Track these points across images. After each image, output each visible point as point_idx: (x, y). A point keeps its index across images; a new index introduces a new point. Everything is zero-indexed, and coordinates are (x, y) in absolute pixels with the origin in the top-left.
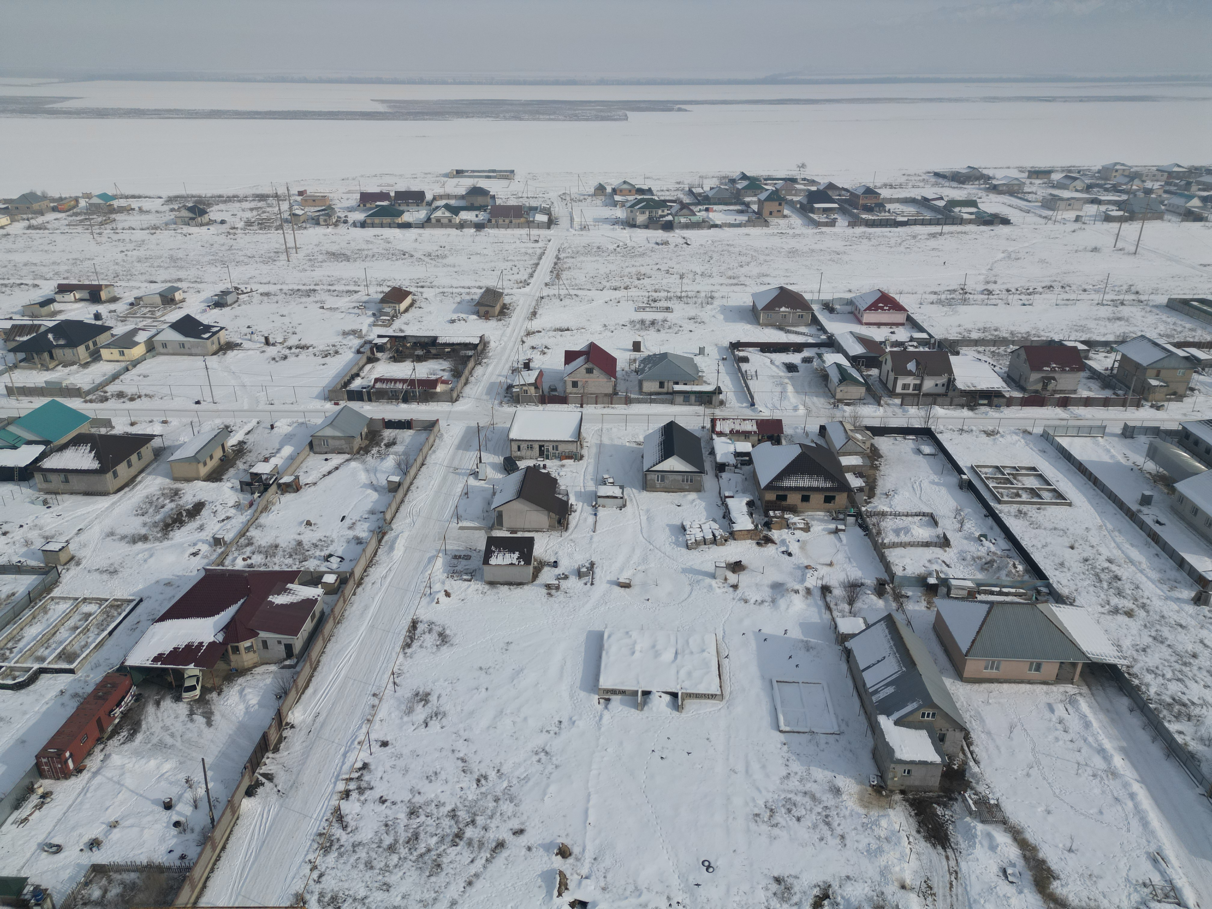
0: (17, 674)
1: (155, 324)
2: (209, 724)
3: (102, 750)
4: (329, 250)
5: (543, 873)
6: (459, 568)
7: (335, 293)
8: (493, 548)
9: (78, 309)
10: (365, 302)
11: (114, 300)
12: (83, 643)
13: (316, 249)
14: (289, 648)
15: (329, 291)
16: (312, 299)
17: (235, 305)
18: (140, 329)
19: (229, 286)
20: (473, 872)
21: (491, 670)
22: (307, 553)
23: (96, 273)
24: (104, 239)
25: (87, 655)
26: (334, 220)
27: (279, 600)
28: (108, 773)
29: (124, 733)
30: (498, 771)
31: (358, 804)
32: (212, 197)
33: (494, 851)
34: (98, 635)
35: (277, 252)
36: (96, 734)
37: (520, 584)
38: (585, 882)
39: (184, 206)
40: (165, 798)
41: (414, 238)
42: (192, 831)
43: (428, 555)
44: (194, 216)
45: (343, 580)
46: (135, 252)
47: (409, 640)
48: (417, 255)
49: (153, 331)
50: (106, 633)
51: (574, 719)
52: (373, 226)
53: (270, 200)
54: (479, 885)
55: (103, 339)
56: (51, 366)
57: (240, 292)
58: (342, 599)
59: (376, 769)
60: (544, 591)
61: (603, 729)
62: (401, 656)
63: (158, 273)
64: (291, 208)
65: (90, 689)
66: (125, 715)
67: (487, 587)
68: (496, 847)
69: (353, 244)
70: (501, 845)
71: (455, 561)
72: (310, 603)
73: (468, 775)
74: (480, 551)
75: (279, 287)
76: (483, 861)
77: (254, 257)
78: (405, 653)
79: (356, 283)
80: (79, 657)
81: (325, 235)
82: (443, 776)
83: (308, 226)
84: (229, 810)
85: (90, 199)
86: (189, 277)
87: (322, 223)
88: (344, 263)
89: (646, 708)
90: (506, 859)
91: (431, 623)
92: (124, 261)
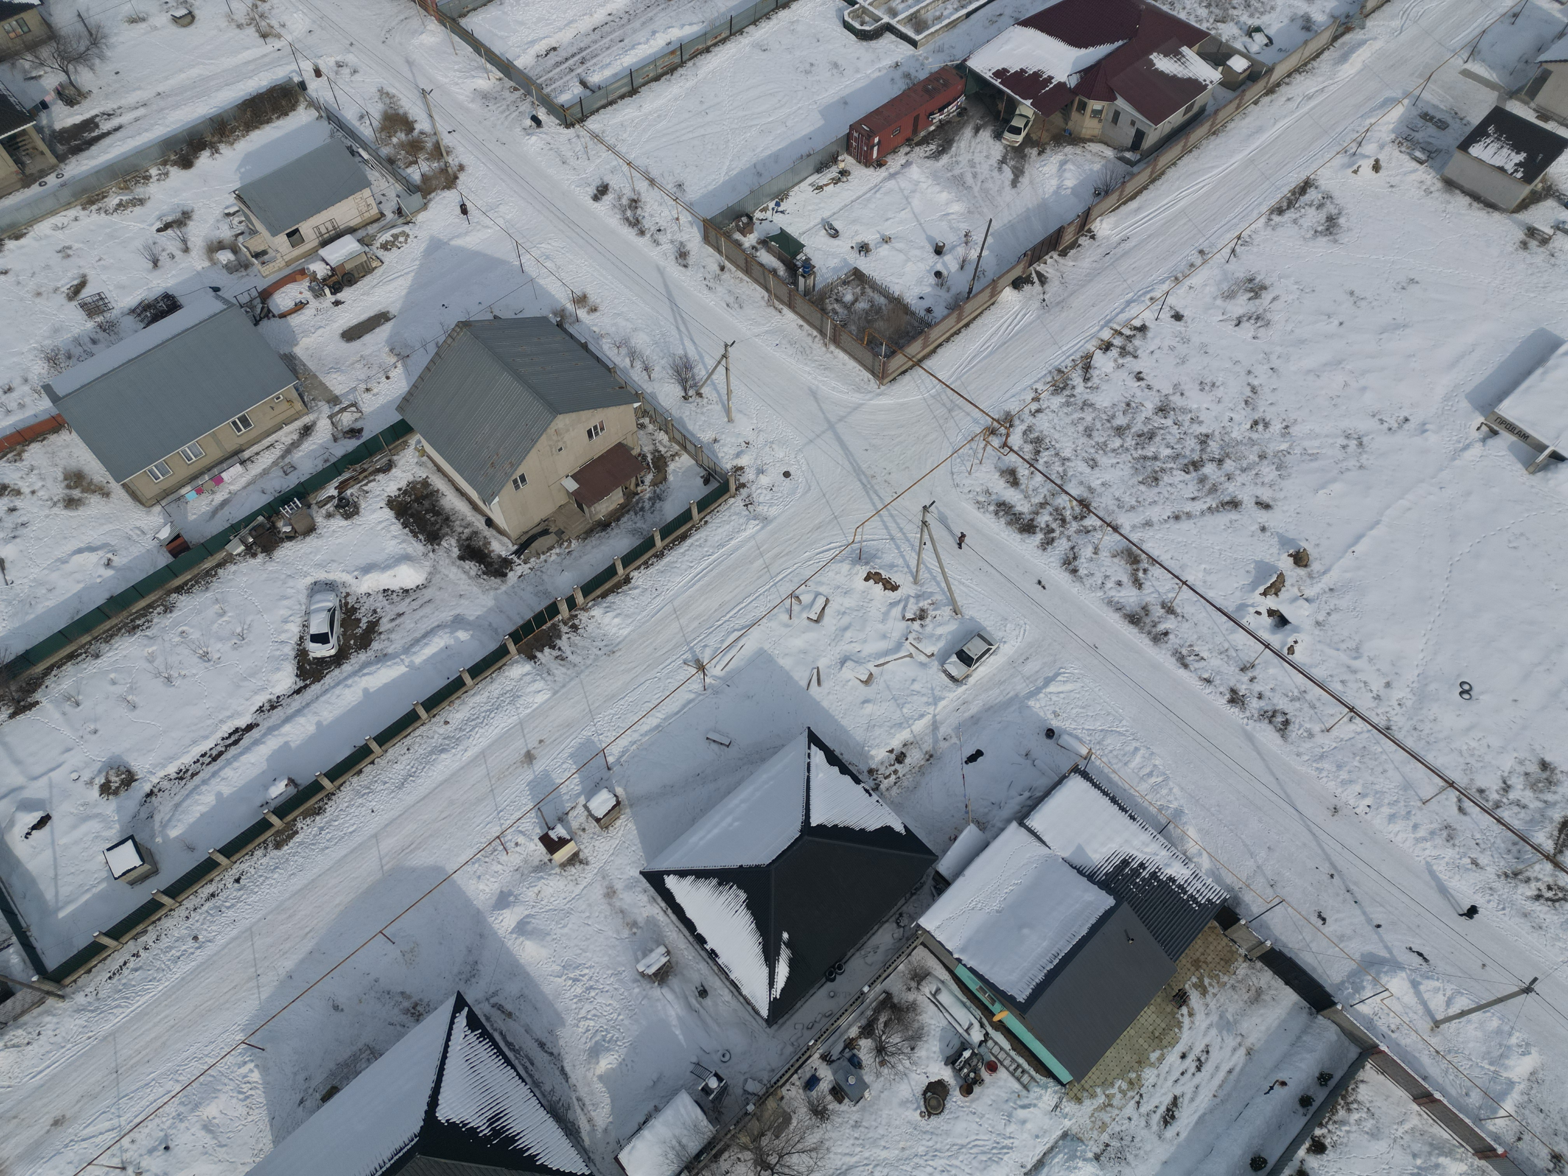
0: (867, 19)
2: (1014, 183)
3: (906, 154)
5: (1262, 561)
6: (1419, 136)
8: (1491, 129)
12: (938, 13)
14: (1140, 136)
20: (1187, 509)
21: (1363, 304)
22: (1231, 11)
25: (936, 31)
27: (1163, 64)
28: (903, 182)
29: (933, 147)
30: (1287, 427)
31: (1112, 364)
33: (1224, 504)
34: (957, 10)
36: (908, 132)
37: (1491, 206)
38: (1301, 602)
40: (940, 239)
42: (948, 290)
43: (1389, 94)
45: (1254, 75)
47: (1285, 204)
50: (964, 11)
51: (1427, 427)
54: (1185, 525)
58: (1237, 101)
59: (1152, 339)
60: (1520, 235)
61: (1457, 463)
62: (1263, 220)
65: (923, 75)
66: (942, 125)
67: (1439, 185)
68: (1227, 503)
70: (1234, 504)
71: (1420, 122)
72: (1195, 86)
73: (1249, 410)
74: (1469, 123)
76: (1205, 507)
78: (1270, 220)
80: (928, 28)
82: (1219, 392)
84: (988, 291)
89: (1540, 475)
90: (1231, 522)
91: (1328, 197)
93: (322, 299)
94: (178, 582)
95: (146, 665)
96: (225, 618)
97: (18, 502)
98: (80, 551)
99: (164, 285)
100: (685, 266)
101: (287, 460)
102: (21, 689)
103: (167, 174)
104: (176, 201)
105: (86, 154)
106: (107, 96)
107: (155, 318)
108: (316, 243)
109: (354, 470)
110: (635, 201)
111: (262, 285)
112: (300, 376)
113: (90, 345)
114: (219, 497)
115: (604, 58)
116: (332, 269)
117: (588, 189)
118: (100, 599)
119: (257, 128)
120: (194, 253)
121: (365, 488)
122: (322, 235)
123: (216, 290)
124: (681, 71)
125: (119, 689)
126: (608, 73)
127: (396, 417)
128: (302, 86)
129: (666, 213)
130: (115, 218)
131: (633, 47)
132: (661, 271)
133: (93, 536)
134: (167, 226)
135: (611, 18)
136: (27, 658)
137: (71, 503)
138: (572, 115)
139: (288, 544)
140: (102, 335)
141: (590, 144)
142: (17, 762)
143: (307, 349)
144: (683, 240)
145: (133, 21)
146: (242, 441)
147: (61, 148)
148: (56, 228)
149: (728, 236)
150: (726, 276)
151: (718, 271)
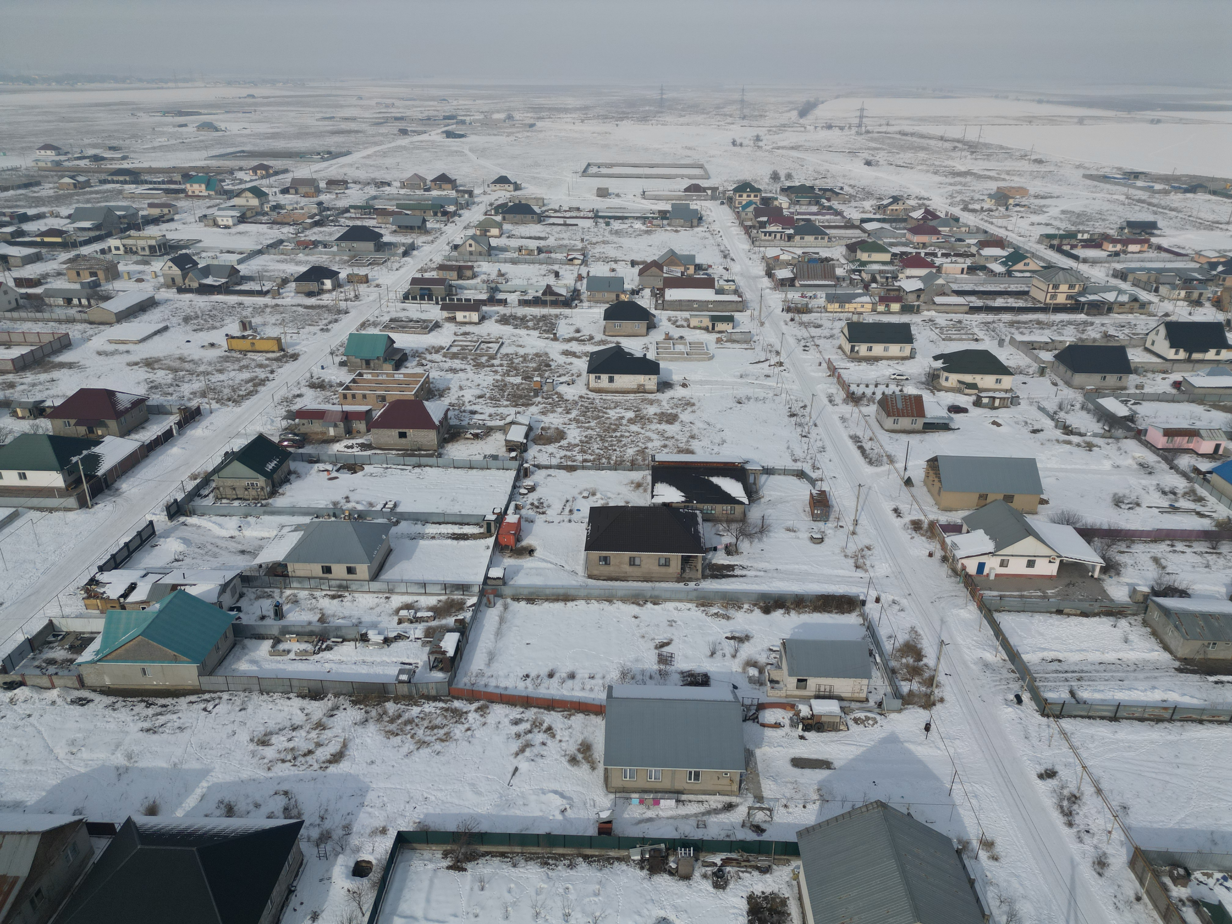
93: (793, 729)
94: (589, 852)
95: (533, 894)
96: (596, 899)
97: (549, 742)
98: (555, 792)
99: (708, 668)
100: (1100, 875)
101: (704, 818)
102: (465, 854)
103: (752, 611)
104: (747, 627)
105: (718, 580)
106: (749, 559)
107: (691, 684)
108: (813, 694)
109: (741, 856)
110: (1076, 797)
111: (764, 700)
112: (749, 769)
113: (648, 678)
114: (650, 814)
115: (1100, 685)
116: (813, 715)
117: (1037, 766)
118: (542, 830)
119: (820, 612)
120: (737, 660)
121: (741, 874)
122: (819, 691)
123: (735, 687)
124: (1166, 724)
125: (509, 898)
126: (1097, 696)
127: (793, 838)
128: (863, 603)
129: (1101, 821)
130: (709, 619)
131: (1130, 689)
132: (1073, 866)
133: (568, 788)
134: (733, 638)
135: (1119, 662)
136: (483, 838)
137: (573, 761)
138: (1051, 709)
139: (666, 877)
140: (658, 676)
141: (1057, 736)
142: (428, 901)
143: (764, 754)
144: (1107, 851)
145: (788, 530)
146: (687, 787)
147: (708, 572)
148: (676, 609)
149: (1157, 875)
150: (1138, 907)
151: (1132, 898)
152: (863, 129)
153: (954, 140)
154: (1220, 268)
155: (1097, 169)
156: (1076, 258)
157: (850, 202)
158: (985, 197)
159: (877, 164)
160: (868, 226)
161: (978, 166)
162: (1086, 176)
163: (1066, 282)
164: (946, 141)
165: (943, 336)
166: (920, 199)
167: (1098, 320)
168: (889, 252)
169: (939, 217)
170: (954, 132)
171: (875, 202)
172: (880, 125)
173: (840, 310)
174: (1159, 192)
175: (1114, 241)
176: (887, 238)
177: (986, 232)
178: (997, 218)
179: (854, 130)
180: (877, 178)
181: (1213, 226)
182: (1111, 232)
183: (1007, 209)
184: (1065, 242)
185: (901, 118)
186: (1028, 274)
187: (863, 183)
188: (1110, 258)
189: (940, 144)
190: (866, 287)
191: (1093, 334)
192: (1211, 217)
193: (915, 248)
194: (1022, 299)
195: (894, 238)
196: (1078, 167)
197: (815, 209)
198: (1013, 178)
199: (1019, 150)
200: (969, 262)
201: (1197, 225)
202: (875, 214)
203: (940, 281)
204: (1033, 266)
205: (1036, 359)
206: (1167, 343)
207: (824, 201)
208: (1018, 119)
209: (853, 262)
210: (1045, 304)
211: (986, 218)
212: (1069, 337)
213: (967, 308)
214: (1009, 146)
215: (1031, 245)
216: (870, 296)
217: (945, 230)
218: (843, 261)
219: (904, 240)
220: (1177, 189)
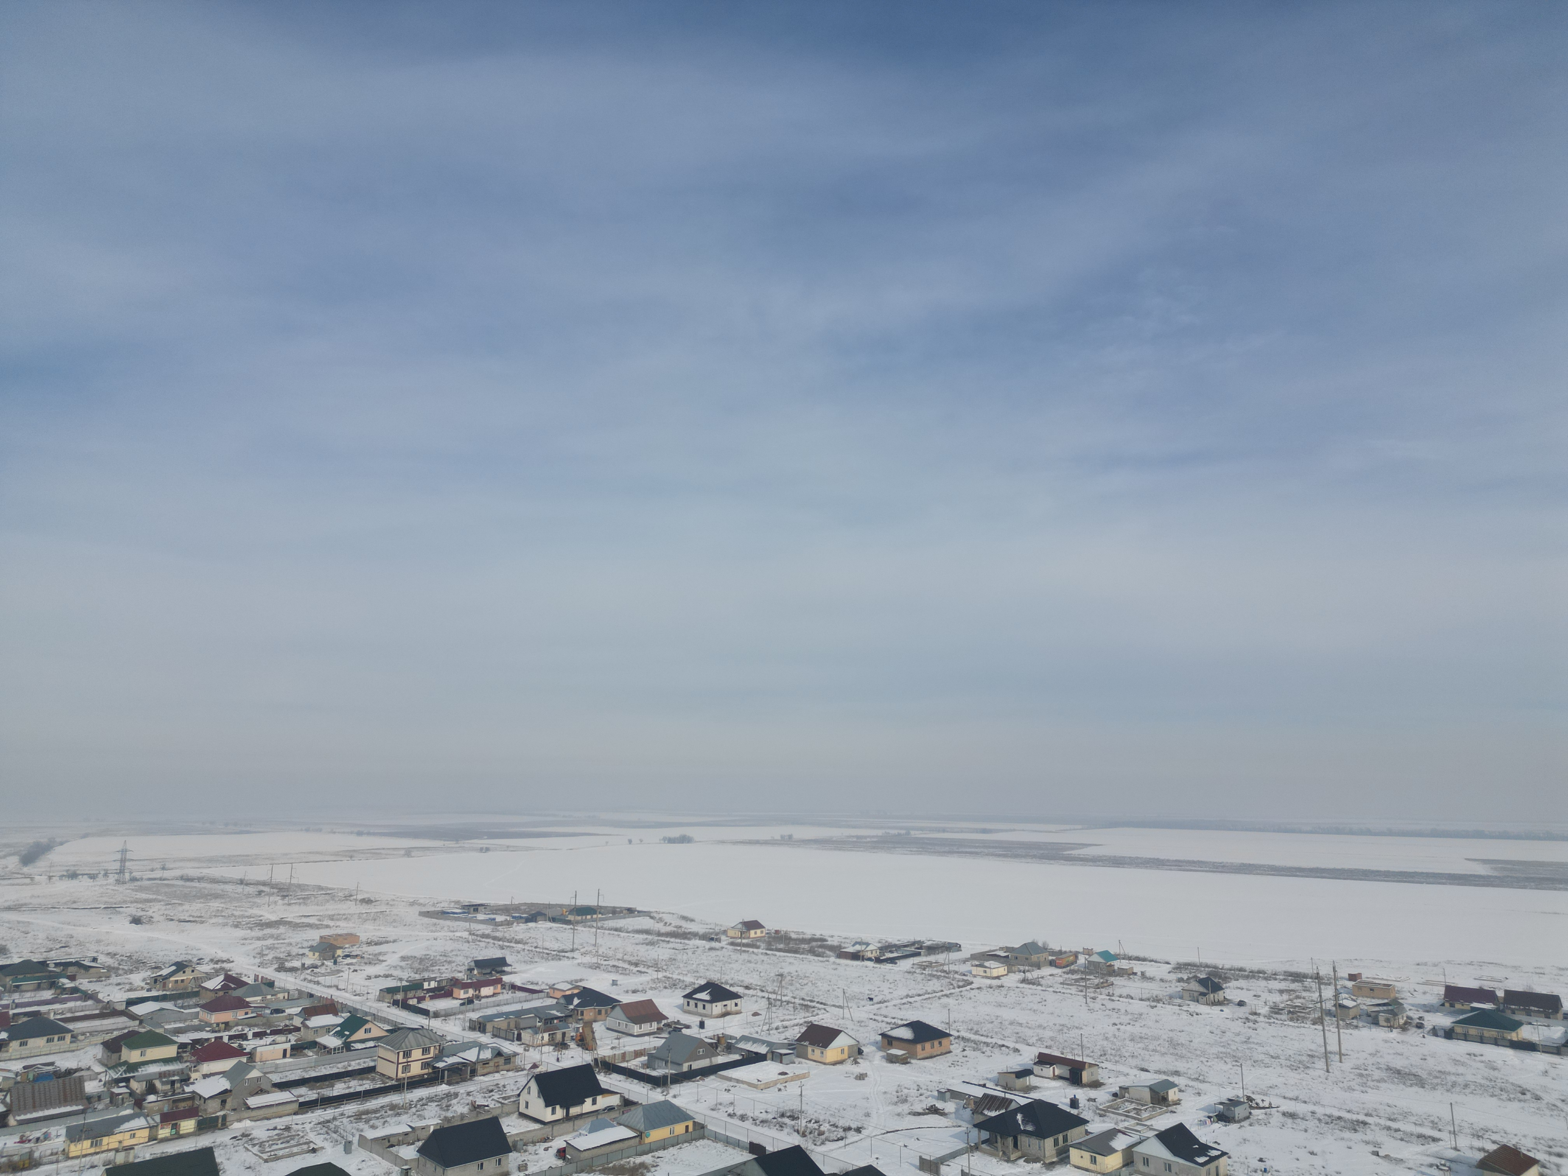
1: (1139, 1128)
4: (1392, 1065)
7: (1398, 1135)
9: (1054, 1088)
10: (1451, 1161)
11: (1096, 1085)
13: (1371, 1060)
15: (1389, 1128)
16: (1358, 1136)
17: (1246, 1123)
18: (1120, 1131)
19: (1240, 1093)
23: (1082, 1046)
24: (1097, 1006)
26: (1402, 1022)
32: (1231, 970)
35: (1312, 1056)
39: (1195, 977)
41: (1541, 1067)
44: (1205, 991)
46: (1129, 1028)
48: (1547, 1098)
49: (1135, 1138)
52: (1466, 1038)
53: (1308, 982)
55: (1075, 1134)
56: (1013, 1157)
57: (1254, 1105)
63: (1152, 1059)
64: (1336, 996)
69: (1431, 1062)
75: (1311, 1107)
77: (1278, 1057)
79: (1434, 1125)
81: (1386, 1041)
83: (1361, 1024)
85: (1090, 955)
86: (1190, 1072)
87: (1382, 1022)
88: (1415, 1089)
92: (1115, 1036)
152: (127, 876)
153: (258, 883)
154: (576, 1001)
155: (434, 905)
156: (425, 1013)
157: (108, 977)
158: (306, 951)
159: (150, 921)
160: (139, 1010)
161: (293, 913)
162: (422, 914)
163: (418, 1046)
164: (247, 884)
165: (265, 1156)
166: (217, 962)
167: (462, 1089)
168: (174, 1042)
169: (246, 984)
170: (258, 873)
171: (149, 973)
172: (152, 870)
173: (92, 1150)
174: (501, 924)
175: (465, 986)
176: (169, 1022)
177: (311, 996)
178: (323, 975)
179: (112, 878)
180: (151, 940)
181: (559, 955)
182: (460, 976)
183: (335, 963)
184: (410, 995)
185: (183, 860)
186: (371, 1044)
187: (129, 948)
188: (463, 1008)
189: (239, 889)
190: (139, 1102)
191: (460, 1109)
192: (556, 946)
193: (213, 1031)
194: (368, 1079)
195: (180, 1021)
196: (412, 904)
197: (48, 994)
198: (338, 923)
199: (342, 889)
200: (293, 1038)
201: (545, 956)
202: (149, 990)
203: (255, 1074)
204: (376, 1032)
205: (397, 1160)
206: (541, 1102)
207: (64, 981)
208: (337, 854)
209: (113, 1067)
210: (398, 1080)
211: (309, 978)
212: (432, 1119)
213: (295, 1106)
214: (330, 886)
215: (371, 1004)
216: (146, 1116)
217: (255, 1000)
218: (98, 1068)
219: (196, 1022)
220: (518, 919)
